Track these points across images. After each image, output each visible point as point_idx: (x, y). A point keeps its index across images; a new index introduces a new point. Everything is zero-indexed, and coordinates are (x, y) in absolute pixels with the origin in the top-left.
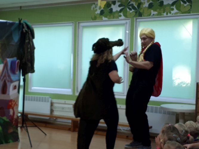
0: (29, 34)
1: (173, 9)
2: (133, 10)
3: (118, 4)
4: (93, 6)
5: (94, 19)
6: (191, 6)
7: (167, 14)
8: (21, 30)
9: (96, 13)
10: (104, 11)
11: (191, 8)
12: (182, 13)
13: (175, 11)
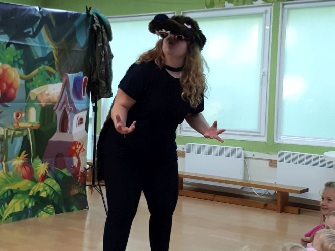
0: (102, 32)
5: (211, 5)
8: (90, 27)
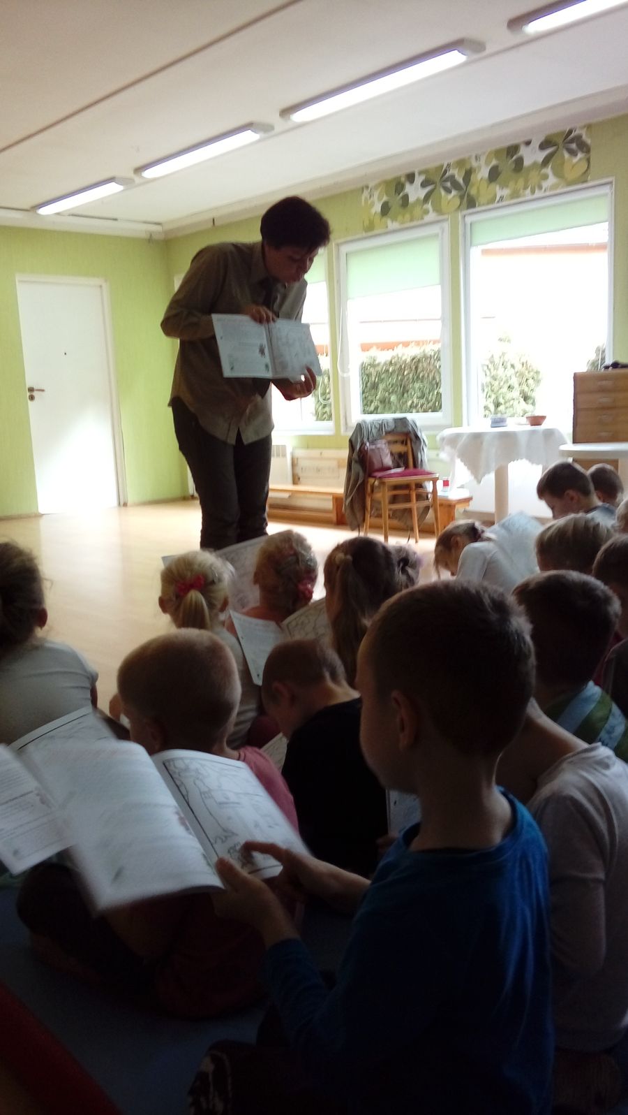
1: (545, 177)
2: (454, 193)
3: (419, 180)
4: (366, 193)
5: (370, 227)
6: (588, 160)
7: (533, 192)
9: (373, 211)
10: (390, 204)
11: (588, 167)
12: (569, 184)
13: (552, 180)
